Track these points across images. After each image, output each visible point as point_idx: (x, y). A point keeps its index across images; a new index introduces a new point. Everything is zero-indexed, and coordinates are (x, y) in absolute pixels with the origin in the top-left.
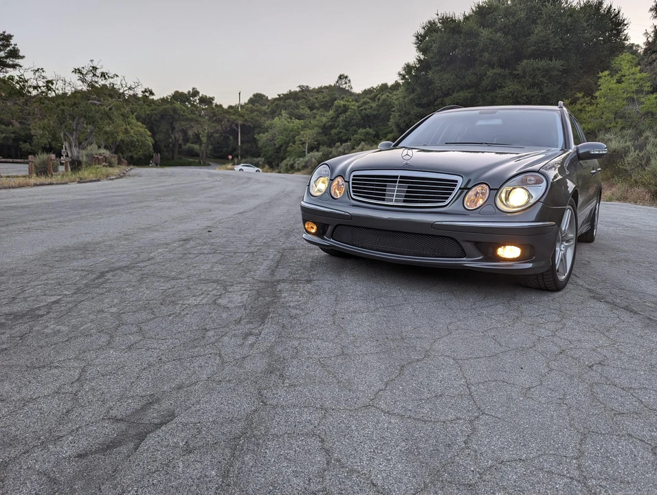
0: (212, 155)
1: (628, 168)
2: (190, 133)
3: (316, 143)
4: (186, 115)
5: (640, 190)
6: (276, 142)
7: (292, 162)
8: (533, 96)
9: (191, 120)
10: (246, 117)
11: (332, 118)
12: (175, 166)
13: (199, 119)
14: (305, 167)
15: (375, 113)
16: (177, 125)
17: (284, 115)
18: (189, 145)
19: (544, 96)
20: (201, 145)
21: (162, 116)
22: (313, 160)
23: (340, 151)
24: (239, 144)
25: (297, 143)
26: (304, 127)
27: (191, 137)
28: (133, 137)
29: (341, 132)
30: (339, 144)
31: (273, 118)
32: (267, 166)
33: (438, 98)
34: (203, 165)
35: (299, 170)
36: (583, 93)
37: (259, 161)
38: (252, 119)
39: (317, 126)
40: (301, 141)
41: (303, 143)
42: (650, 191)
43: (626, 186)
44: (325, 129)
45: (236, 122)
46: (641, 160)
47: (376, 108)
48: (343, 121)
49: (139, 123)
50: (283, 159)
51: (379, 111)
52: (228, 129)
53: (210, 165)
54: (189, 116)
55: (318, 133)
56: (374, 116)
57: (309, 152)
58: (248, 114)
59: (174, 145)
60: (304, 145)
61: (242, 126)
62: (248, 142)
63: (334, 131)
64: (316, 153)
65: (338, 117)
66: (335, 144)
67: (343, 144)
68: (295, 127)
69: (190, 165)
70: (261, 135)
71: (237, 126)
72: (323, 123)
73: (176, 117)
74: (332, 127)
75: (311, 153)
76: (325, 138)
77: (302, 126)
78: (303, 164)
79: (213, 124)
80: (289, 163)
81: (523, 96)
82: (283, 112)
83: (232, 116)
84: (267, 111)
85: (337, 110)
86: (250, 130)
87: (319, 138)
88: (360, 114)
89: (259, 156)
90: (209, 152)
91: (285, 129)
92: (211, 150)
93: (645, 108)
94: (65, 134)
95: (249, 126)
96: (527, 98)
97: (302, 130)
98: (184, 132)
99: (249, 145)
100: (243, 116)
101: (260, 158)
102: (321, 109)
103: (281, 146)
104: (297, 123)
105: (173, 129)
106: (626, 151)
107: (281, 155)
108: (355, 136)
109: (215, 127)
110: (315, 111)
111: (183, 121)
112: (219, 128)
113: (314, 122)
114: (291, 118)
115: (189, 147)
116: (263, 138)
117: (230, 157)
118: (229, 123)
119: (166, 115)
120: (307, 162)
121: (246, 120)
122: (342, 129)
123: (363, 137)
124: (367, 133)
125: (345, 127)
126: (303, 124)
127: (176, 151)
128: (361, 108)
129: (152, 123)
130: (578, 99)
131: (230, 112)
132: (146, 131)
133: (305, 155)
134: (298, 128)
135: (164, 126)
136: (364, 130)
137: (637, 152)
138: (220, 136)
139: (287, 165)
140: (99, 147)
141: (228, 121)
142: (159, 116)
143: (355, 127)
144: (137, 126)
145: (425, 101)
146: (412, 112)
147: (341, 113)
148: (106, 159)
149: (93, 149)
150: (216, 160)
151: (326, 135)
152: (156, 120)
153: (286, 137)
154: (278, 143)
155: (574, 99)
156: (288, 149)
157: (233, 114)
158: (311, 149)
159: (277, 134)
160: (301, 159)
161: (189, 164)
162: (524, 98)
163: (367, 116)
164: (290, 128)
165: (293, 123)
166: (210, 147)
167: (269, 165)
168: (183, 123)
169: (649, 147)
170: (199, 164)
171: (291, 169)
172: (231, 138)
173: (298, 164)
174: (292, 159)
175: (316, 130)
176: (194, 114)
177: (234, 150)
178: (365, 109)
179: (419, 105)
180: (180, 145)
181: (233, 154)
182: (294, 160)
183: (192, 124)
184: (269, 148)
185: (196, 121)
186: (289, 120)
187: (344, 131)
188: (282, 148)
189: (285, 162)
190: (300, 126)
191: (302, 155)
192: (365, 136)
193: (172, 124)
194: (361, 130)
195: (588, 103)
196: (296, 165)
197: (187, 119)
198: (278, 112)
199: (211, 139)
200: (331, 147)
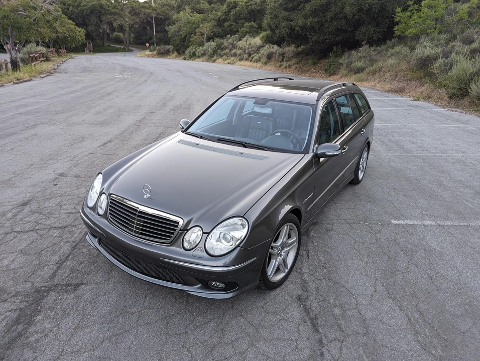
0: (135, 42)
1: (436, 72)
2: (115, 24)
3: (212, 34)
4: (111, 10)
5: (442, 91)
6: (182, 33)
7: (194, 50)
8: (374, 4)
9: (115, 14)
10: (158, 11)
11: (225, 12)
12: (105, 52)
13: (121, 13)
14: (204, 54)
15: (259, 8)
16: (104, 19)
17: (187, 9)
18: (115, 34)
19: (383, 4)
20: (124, 34)
21: (91, 10)
22: (210, 49)
23: (230, 42)
24: (155, 34)
25: (198, 34)
26: (204, 20)
27: (117, 27)
28: (65, 33)
29: (232, 25)
30: (229, 36)
31: (178, 13)
32: (176, 53)
33: (300, 4)
34: (128, 52)
35: (199, 57)
36: (413, 2)
37: (170, 49)
38: (164, 12)
39: (214, 19)
40: (201, 32)
41: (202, 35)
42: (448, 93)
43: (432, 86)
44: (220, 22)
45: (150, 15)
46: (445, 66)
47: (260, 4)
48: (234, 15)
49: (70, 21)
50: (188, 47)
51: (261, 6)
52: (145, 21)
53: (132, 51)
54: (113, 11)
55: (214, 26)
56: (258, 11)
57: (207, 42)
58: (160, 8)
59: (103, 34)
60: (203, 36)
61: (156, 18)
62: (161, 32)
63: (226, 24)
64: (212, 43)
65: (229, 12)
66: (226, 36)
67: (233, 36)
68: (196, 21)
69: (117, 52)
70: (170, 27)
71: (151, 18)
72: (218, 17)
73: (103, 11)
74: (225, 20)
75: (208, 43)
76: (220, 30)
77: (202, 20)
78: (202, 52)
79: (133, 17)
80: (192, 51)
81: (366, 4)
82: (187, 7)
83: (147, 10)
84: (175, 6)
85: (229, 6)
86: (162, 21)
87: (215, 30)
88: (247, 9)
89: (169, 44)
90: (132, 39)
91: (188, 22)
92: (134, 38)
93: (459, 17)
94: (3, 39)
95: (161, 18)
96: (369, 6)
97: (202, 23)
98: (110, 24)
99: (162, 34)
100: (156, 10)
101: (170, 46)
102: (218, 4)
103: (186, 36)
104: (198, 16)
105: (101, 21)
106: (436, 58)
107: (186, 43)
108: (242, 29)
109: (134, 19)
110: (213, 5)
111: (108, 14)
112: (137, 20)
113: (211, 16)
114: (193, 12)
115: (116, 35)
116: (172, 29)
117: (147, 45)
118: (146, 16)
119: (94, 10)
120: (205, 51)
121: (158, 14)
122: (233, 22)
123: (248, 30)
124: (252, 26)
125: (235, 20)
126: (202, 17)
127: (105, 39)
128: (247, 4)
129: (84, 17)
130: (409, 6)
131: (145, 7)
132: (75, 28)
133: (204, 45)
134: (199, 22)
135: (94, 20)
136: (249, 24)
137: (444, 59)
138: (139, 27)
139: (190, 52)
140: (38, 45)
141: (144, 14)
142: (89, 11)
143: (242, 21)
144: (68, 24)
145: (290, 5)
146: (280, 15)
147: (232, 9)
148: (43, 55)
149: (31, 47)
150: (138, 46)
151: (221, 27)
152: (87, 15)
153: (190, 29)
154: (183, 33)
155: (406, 6)
156: (191, 39)
157: (148, 8)
158: (209, 39)
159: (182, 26)
160: (201, 48)
161: (117, 50)
162: (367, 5)
163: (253, 11)
164: (193, 21)
165: (195, 16)
166: (132, 35)
167: (177, 52)
168: (109, 16)
169: (453, 55)
170: (124, 50)
171: (193, 56)
172: (148, 28)
173: (199, 52)
174: (194, 47)
175: (213, 23)
176: (117, 9)
177: (151, 38)
178: (251, 5)
179: (286, 9)
180: (108, 34)
181: (150, 42)
182: (195, 48)
183: (116, 17)
184: (177, 38)
185: (119, 14)
186: (191, 14)
187: (234, 24)
188: (187, 38)
189: (189, 50)
190: (200, 20)
191: (202, 44)
192: (250, 28)
193: (99, 17)
194: (247, 24)
195: (416, 10)
196: (197, 53)
197: (111, 14)
198: (183, 7)
199: (133, 29)
200: (223, 39)
